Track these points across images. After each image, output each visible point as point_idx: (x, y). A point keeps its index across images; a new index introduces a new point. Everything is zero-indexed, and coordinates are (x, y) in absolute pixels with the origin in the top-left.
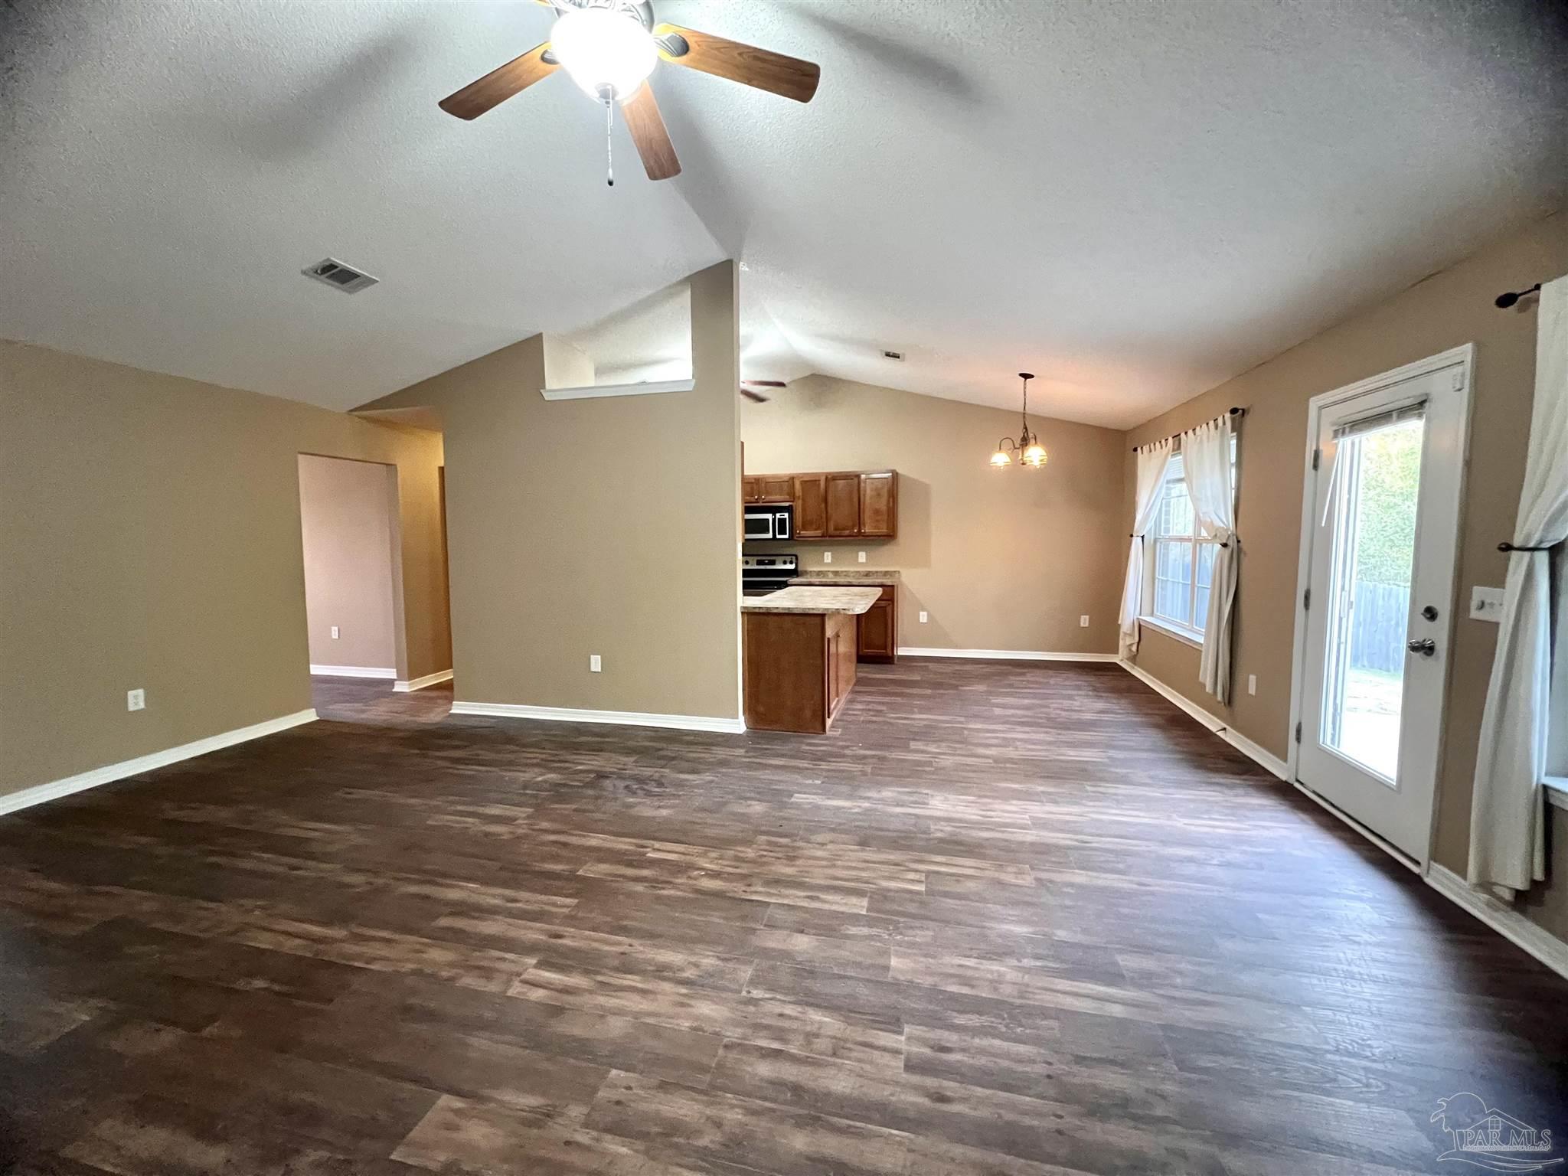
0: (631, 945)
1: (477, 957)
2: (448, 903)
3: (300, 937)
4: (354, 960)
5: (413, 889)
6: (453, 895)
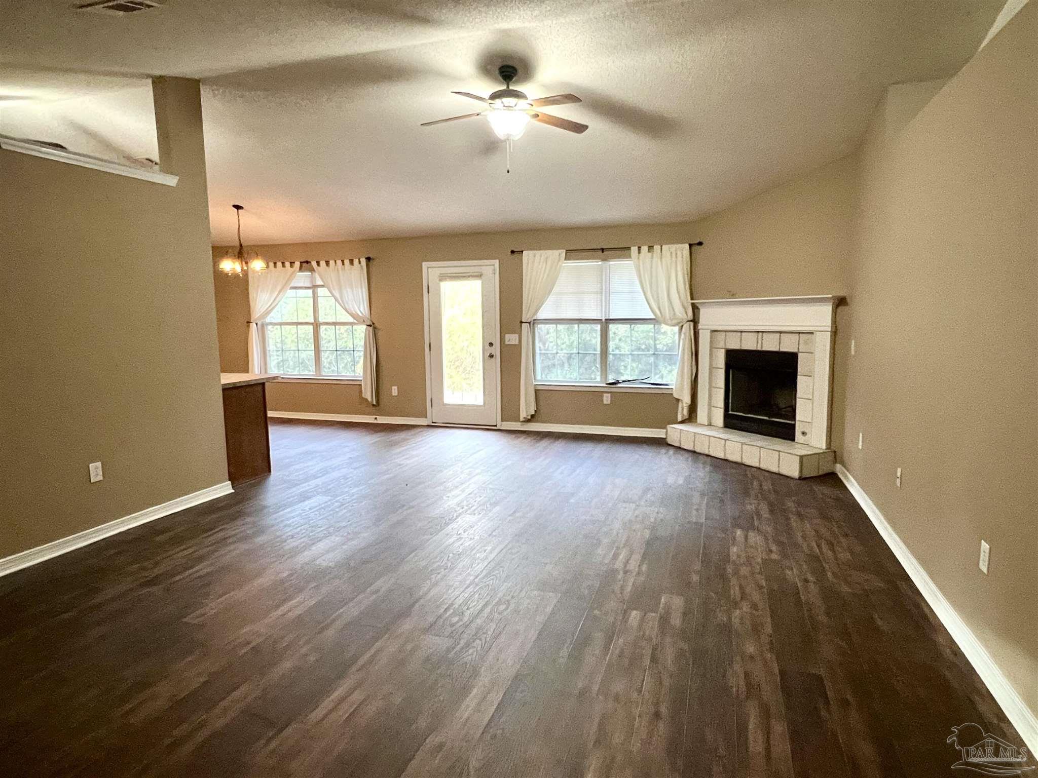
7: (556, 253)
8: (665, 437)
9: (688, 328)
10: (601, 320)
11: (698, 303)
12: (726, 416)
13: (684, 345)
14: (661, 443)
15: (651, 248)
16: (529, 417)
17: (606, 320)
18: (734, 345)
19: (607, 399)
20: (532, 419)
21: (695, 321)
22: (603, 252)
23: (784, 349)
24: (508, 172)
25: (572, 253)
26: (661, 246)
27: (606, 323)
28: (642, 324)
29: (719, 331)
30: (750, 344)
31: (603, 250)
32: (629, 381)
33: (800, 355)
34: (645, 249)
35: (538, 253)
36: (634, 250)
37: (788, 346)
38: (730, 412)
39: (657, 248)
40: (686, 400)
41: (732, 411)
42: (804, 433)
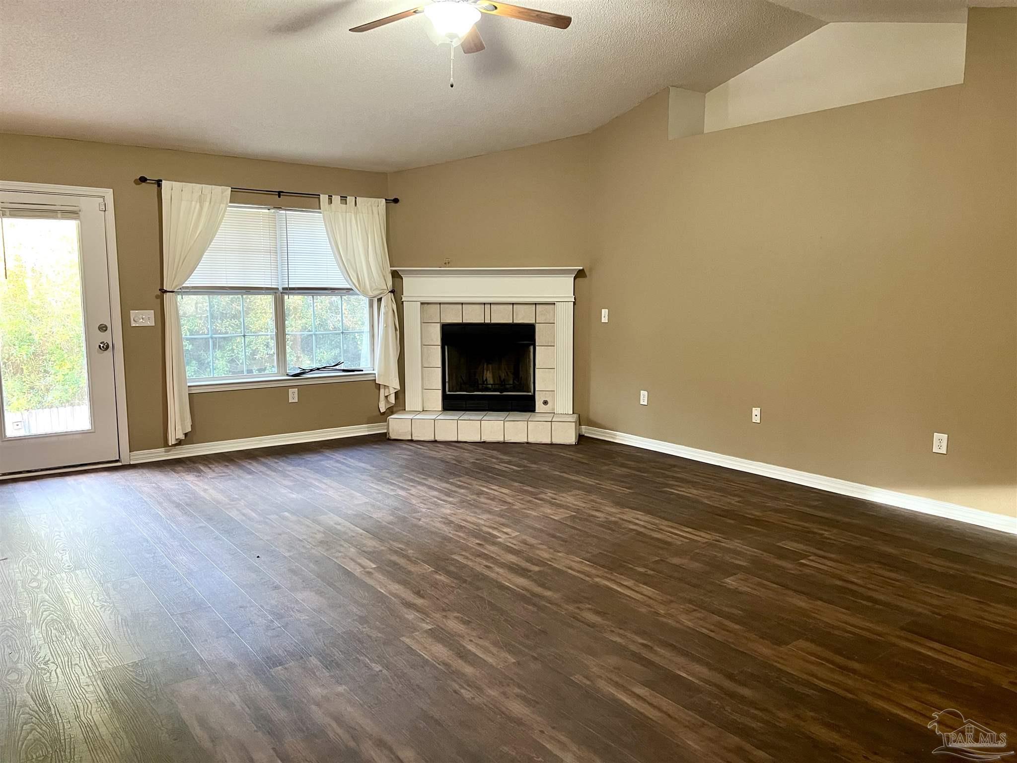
0: (450, 533)
1: (524, 548)
2: (529, 578)
3: (624, 585)
4: (588, 565)
5: (548, 593)
6: (522, 581)
7: (218, 189)
8: (385, 431)
9: (388, 301)
10: (277, 289)
11: (400, 270)
12: (445, 397)
13: (386, 322)
14: (383, 439)
15: (344, 199)
16: (182, 437)
17: (284, 289)
18: (453, 317)
19: (293, 396)
20: (188, 439)
21: (396, 292)
22: (279, 197)
23: (519, 320)
24: (452, 86)
25: (241, 195)
26: (356, 198)
27: (280, 294)
28: (327, 295)
29: (428, 303)
30: (474, 316)
31: (279, 194)
32: (318, 369)
33: (537, 326)
34: (336, 199)
35: (189, 186)
36: (324, 198)
37: (523, 317)
38: (448, 393)
39: (351, 199)
40: (395, 385)
41: (449, 391)
42: (545, 403)
